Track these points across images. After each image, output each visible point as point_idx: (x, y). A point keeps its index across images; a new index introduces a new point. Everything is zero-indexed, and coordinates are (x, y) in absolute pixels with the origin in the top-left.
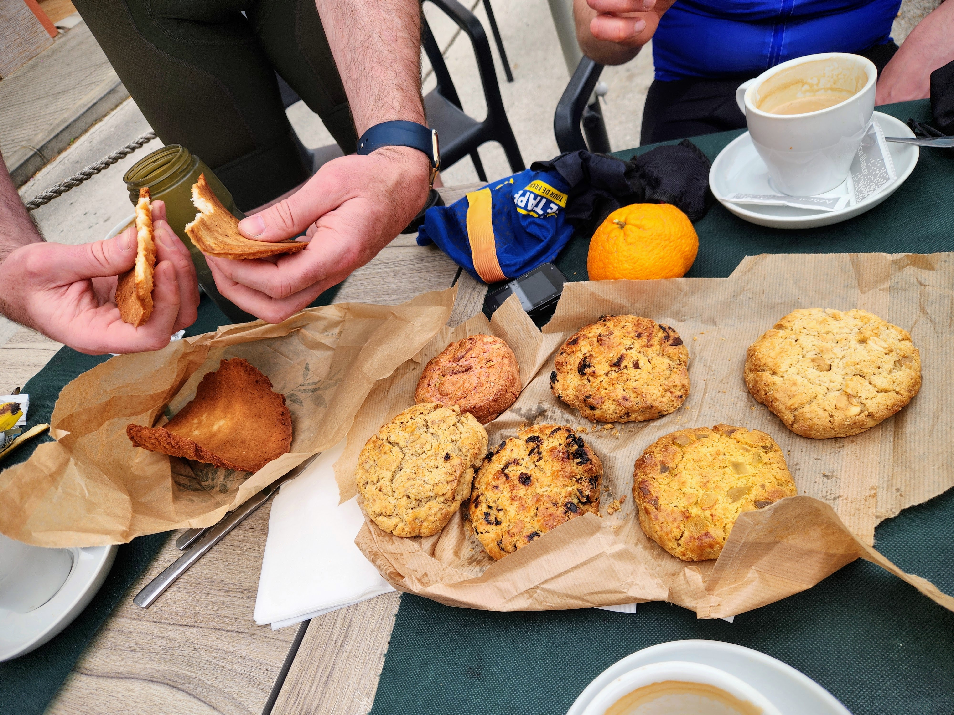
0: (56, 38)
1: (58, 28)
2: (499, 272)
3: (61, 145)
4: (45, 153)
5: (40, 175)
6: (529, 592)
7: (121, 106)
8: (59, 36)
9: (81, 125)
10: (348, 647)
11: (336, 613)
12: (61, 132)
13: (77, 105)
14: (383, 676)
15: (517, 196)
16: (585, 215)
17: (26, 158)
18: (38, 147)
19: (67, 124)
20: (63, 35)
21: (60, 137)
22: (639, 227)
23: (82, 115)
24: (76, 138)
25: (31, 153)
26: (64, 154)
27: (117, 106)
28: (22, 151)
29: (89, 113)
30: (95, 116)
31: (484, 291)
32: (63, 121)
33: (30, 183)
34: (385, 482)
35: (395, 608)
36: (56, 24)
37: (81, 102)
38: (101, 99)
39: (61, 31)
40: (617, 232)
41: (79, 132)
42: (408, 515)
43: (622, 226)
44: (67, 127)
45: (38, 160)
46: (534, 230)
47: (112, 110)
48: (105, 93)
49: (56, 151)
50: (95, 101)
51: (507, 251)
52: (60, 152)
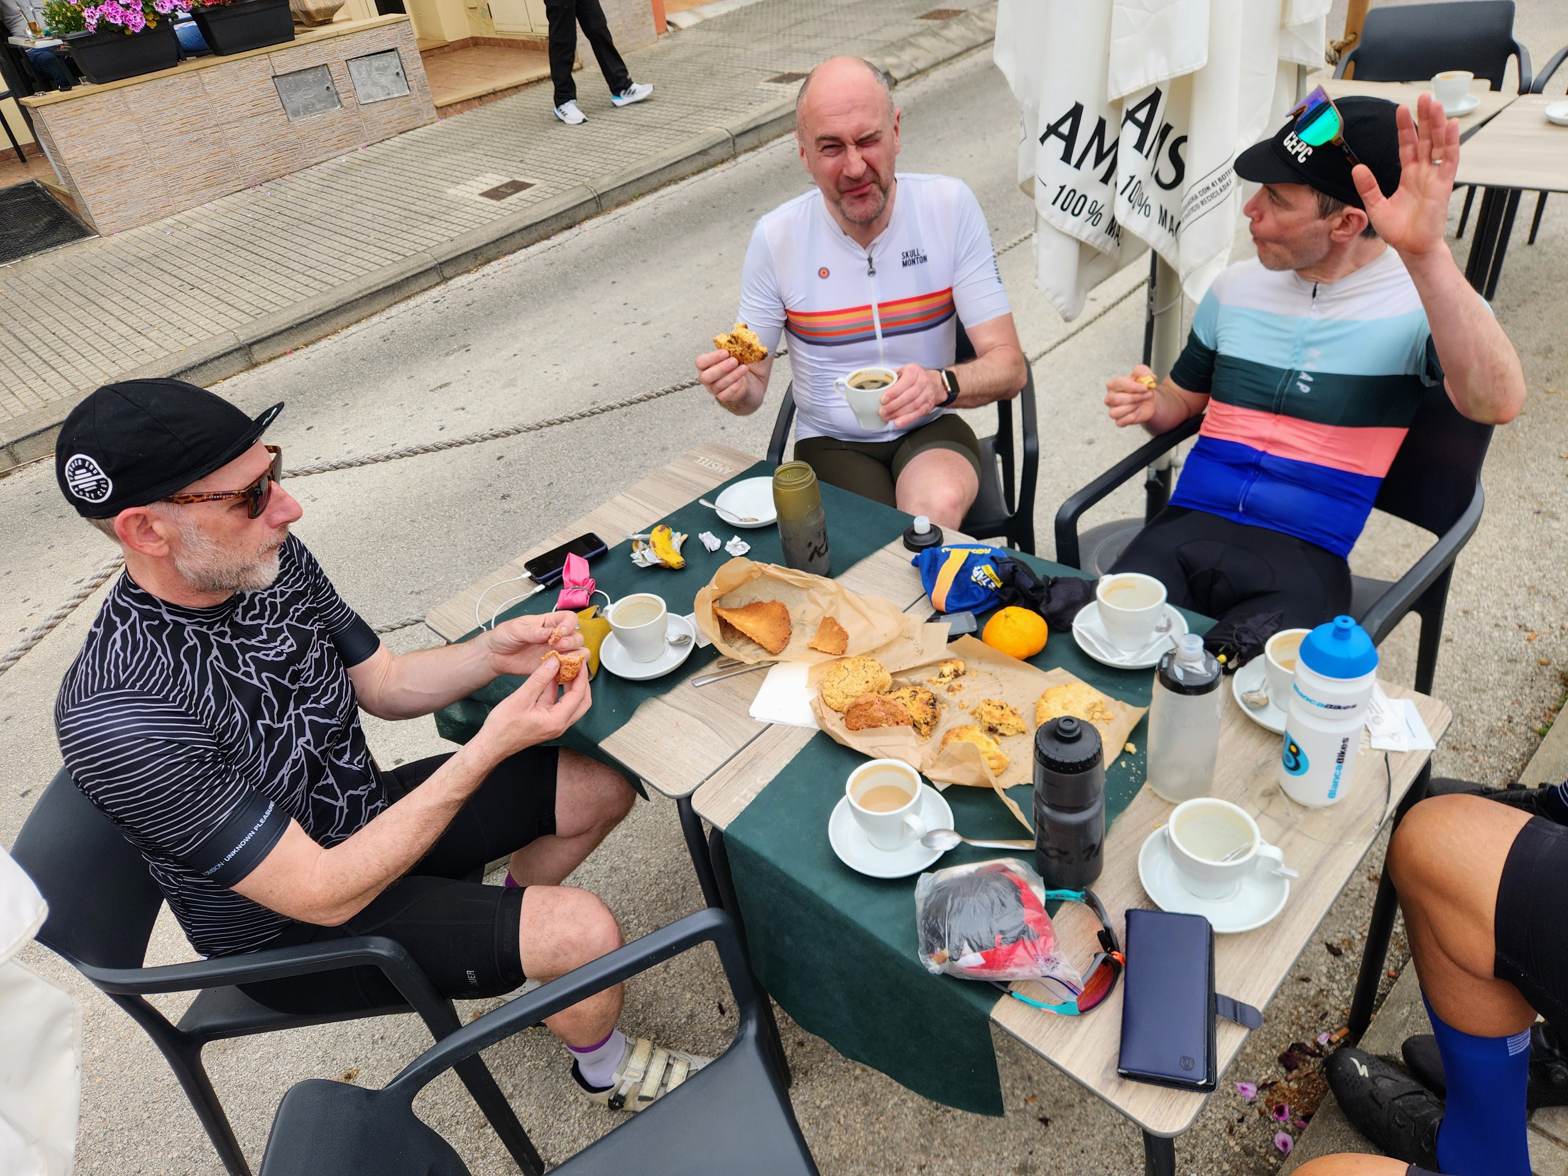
0: (661, 37)
1: (669, 23)
2: (943, 607)
3: (622, 198)
4: (603, 201)
5: (588, 225)
6: (872, 747)
7: (704, 174)
8: (666, 34)
9: (654, 181)
10: (788, 739)
11: (786, 726)
12: (630, 183)
13: (660, 155)
14: (797, 756)
15: (976, 569)
16: (1005, 598)
17: (582, 200)
18: (599, 192)
19: (640, 175)
20: (670, 37)
21: (625, 189)
22: (1014, 622)
23: (659, 170)
24: (642, 195)
25: (591, 196)
26: (621, 210)
27: (699, 171)
28: (583, 189)
29: (667, 171)
30: (672, 175)
31: (933, 612)
32: (637, 170)
33: (575, 230)
34: (835, 683)
35: (813, 735)
36: (669, 17)
37: (666, 153)
38: (686, 158)
39: (670, 28)
40: (1003, 619)
41: (648, 188)
42: (840, 700)
43: (1007, 617)
44: (638, 179)
45: (593, 206)
46: (975, 592)
47: (694, 174)
48: (694, 152)
49: (615, 202)
50: (679, 158)
51: (953, 597)
52: (619, 205)
